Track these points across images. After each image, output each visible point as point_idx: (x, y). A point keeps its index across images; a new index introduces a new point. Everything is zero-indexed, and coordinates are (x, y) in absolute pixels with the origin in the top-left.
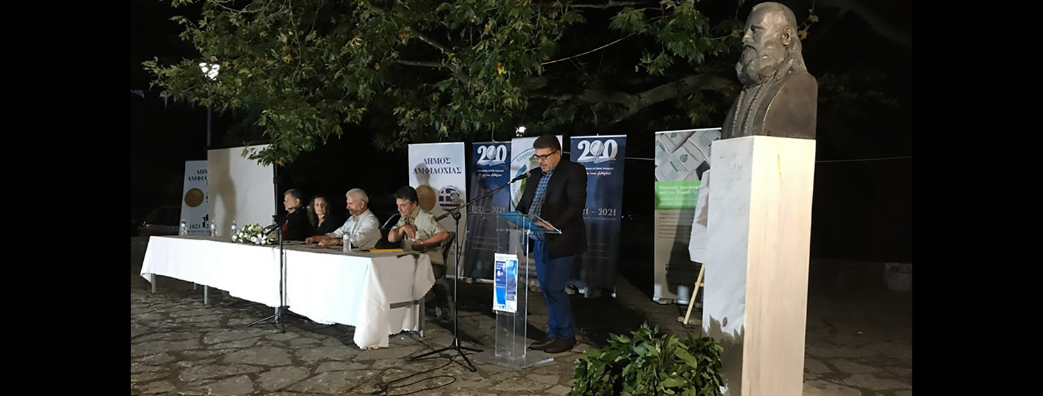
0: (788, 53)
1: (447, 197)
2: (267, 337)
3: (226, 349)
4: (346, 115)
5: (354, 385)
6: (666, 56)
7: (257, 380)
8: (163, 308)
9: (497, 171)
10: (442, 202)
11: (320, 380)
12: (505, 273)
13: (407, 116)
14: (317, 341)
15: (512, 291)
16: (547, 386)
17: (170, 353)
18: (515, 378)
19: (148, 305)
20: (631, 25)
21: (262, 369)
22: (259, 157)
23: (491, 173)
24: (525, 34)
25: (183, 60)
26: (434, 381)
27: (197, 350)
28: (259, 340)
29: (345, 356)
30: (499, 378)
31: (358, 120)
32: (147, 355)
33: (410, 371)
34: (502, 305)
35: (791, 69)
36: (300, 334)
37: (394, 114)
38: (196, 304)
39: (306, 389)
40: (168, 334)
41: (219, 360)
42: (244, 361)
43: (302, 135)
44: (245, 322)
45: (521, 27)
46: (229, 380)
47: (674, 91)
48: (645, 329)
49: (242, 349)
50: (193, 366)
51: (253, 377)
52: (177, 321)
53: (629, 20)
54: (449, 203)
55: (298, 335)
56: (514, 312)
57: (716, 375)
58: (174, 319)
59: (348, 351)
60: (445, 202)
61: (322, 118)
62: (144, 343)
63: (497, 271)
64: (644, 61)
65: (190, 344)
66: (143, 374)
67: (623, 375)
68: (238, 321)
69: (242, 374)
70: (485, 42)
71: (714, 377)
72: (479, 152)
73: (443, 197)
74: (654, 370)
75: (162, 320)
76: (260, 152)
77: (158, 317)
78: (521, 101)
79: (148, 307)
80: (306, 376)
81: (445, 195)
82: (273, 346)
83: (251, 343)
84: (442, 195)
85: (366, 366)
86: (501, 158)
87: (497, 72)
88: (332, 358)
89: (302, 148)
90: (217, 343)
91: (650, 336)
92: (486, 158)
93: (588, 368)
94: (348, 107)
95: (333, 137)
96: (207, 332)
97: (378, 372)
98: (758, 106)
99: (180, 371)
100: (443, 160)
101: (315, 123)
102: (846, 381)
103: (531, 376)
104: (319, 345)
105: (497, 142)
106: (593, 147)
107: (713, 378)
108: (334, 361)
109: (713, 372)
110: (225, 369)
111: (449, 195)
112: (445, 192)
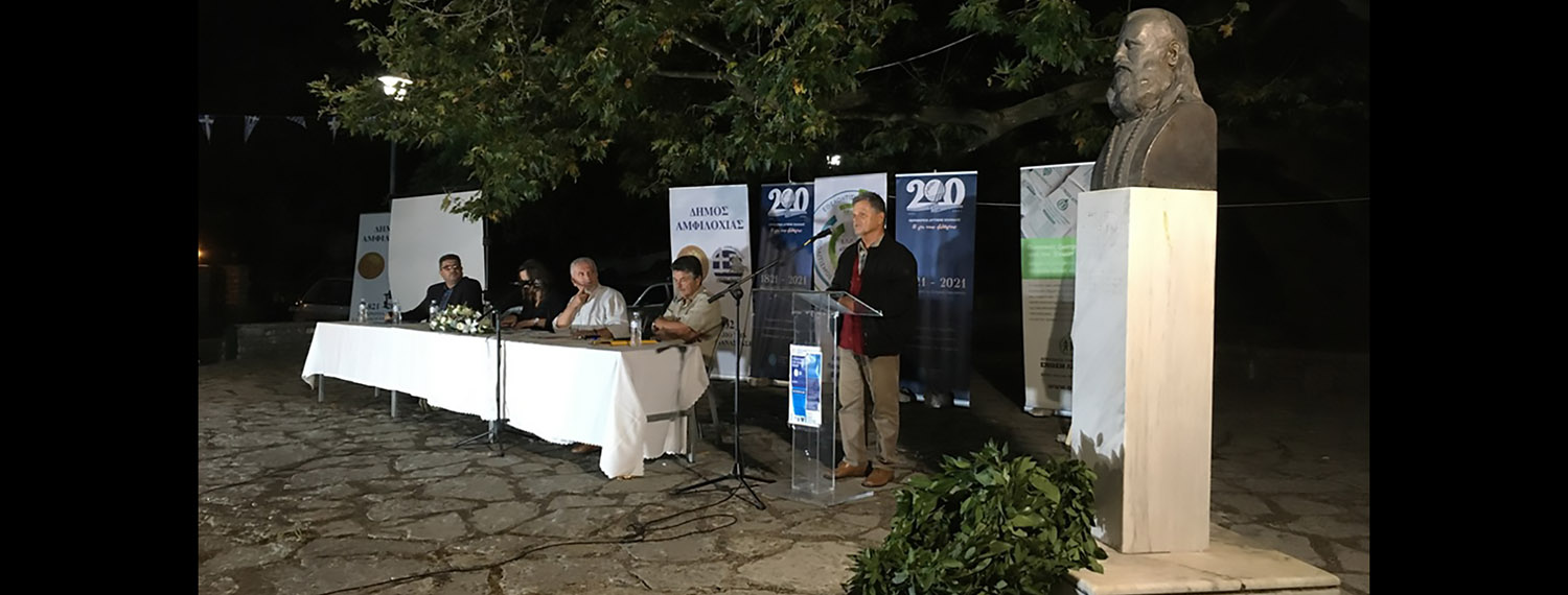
0: (1176, 76)
1: (724, 263)
2: (479, 462)
3: (426, 478)
4: (583, 149)
5: (600, 527)
6: (1030, 64)
7: (471, 520)
8: (336, 423)
9: (795, 225)
10: (717, 271)
11: (553, 519)
12: (804, 373)
13: (670, 151)
14: (548, 468)
15: (814, 398)
16: (863, 530)
17: (352, 484)
18: (818, 519)
19: (314, 418)
20: (979, 23)
21: (476, 505)
22: (464, 209)
23: (787, 228)
24: (832, 38)
25: (361, 79)
26: (708, 521)
27: (389, 479)
28: (469, 466)
29: (586, 488)
30: (796, 518)
31: (601, 156)
32: (323, 486)
33: (674, 508)
34: (800, 417)
35: (1179, 97)
36: (525, 459)
37: (654, 148)
38: (380, 416)
39: (535, 532)
40: (346, 459)
41: (418, 493)
42: (451, 494)
43: (524, 179)
44: (448, 441)
45: (825, 30)
46: (433, 519)
47: (1052, 106)
48: (991, 449)
49: (446, 478)
50: (385, 501)
51: (464, 514)
52: (357, 440)
53: (975, 15)
54: (727, 271)
55: (520, 460)
56: (817, 426)
57: (1085, 511)
58: (353, 437)
59: (591, 481)
60: (721, 270)
61: (552, 155)
62: (316, 471)
63: (793, 369)
64: (999, 71)
65: (377, 472)
66: (319, 511)
67: (961, 512)
68: (438, 441)
69: (450, 512)
70: (776, 52)
71: (1082, 513)
72: (771, 197)
73: (718, 263)
74: (999, 503)
75: (337, 439)
76: (467, 203)
77: (329, 435)
78: (828, 130)
79: (315, 421)
80: (535, 515)
81: (722, 259)
82: (489, 474)
83: (458, 470)
84: (717, 260)
85: (614, 502)
86: (801, 207)
87: (794, 91)
88: (570, 491)
89: (524, 197)
90: (411, 471)
91: (997, 458)
92: (781, 206)
93: (914, 503)
94: (588, 139)
95: (568, 179)
96: (399, 456)
97: (631, 510)
98: (1136, 147)
99: (368, 507)
100: (718, 210)
101: (542, 163)
102: (1291, 526)
103: (841, 516)
104: (550, 473)
105: (794, 184)
106: (929, 188)
107: (1080, 516)
108: (572, 494)
109: (1080, 507)
110: (426, 505)
111: (727, 259)
112: (721, 256)
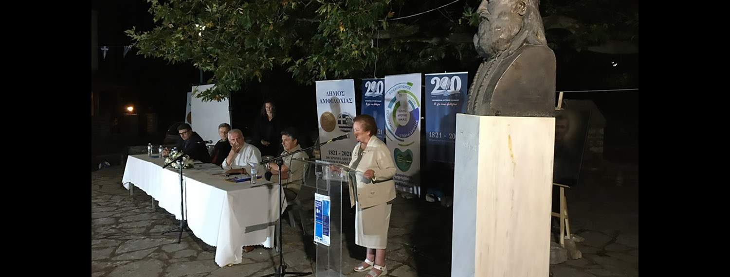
0: (524, 23)
1: (343, 121)
2: (163, 248)
9: (377, 101)
10: (340, 125)
12: (321, 211)
14: (195, 254)
15: (326, 228)
23: (373, 103)
29: (200, 274)
34: (320, 238)
35: (526, 41)
54: (345, 125)
55: (187, 246)
56: (328, 245)
59: (209, 267)
60: (342, 125)
63: (316, 208)
64: (466, 15)
72: (366, 86)
73: (340, 121)
81: (342, 119)
84: (340, 119)
86: (380, 92)
87: (339, 30)
89: (231, 89)
92: (370, 91)
100: (339, 93)
105: (377, 79)
106: (442, 82)
111: (345, 119)
112: (342, 117)
